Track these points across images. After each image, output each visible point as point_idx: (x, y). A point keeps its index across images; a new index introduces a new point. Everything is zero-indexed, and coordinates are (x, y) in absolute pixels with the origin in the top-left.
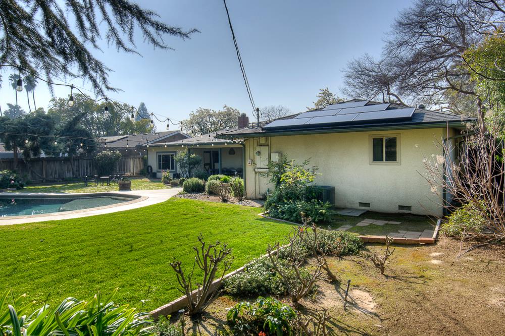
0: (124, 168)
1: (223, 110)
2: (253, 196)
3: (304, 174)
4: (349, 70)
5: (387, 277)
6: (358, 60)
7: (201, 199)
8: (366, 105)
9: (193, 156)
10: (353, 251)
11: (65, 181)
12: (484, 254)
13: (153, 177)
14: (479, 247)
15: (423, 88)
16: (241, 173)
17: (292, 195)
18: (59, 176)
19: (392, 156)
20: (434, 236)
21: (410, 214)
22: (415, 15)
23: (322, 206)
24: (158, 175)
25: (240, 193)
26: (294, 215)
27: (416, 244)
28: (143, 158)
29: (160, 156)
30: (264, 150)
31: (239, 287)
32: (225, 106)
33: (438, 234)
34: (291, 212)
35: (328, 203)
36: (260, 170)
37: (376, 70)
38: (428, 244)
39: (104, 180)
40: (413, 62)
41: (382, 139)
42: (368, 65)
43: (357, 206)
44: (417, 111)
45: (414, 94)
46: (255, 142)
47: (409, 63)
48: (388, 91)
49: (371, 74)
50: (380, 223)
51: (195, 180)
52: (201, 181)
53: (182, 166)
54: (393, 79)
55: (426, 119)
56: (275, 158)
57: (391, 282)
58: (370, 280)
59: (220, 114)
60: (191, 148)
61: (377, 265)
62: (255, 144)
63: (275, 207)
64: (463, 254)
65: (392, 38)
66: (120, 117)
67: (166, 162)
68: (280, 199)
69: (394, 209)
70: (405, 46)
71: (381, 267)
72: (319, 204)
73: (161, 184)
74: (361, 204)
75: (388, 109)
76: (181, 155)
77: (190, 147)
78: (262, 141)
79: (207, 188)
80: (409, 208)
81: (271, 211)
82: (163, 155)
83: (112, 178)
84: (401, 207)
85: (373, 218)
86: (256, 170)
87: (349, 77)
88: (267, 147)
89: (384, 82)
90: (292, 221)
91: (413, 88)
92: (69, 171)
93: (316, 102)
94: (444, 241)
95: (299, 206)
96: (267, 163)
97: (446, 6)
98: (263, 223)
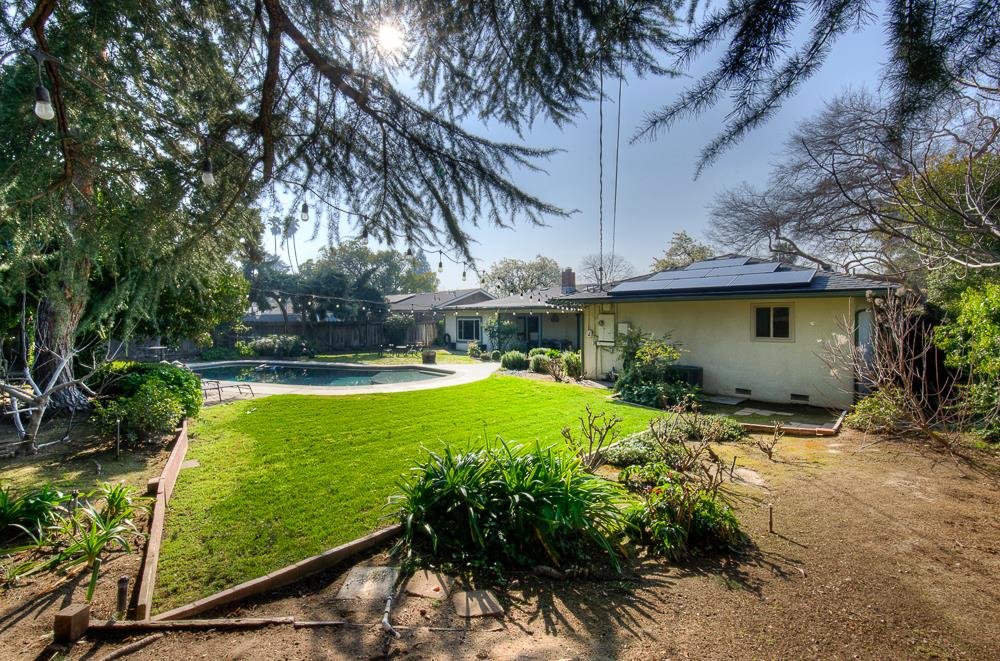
0: (415, 337)
1: (534, 260)
2: (594, 376)
3: (666, 350)
4: (717, 205)
5: (775, 461)
6: (731, 191)
7: (527, 377)
8: (747, 264)
9: (506, 323)
10: (734, 437)
11: (355, 350)
12: (894, 446)
13: (452, 348)
14: (890, 439)
15: (833, 231)
16: (578, 346)
17: (650, 375)
18: (346, 343)
19: (782, 331)
20: (836, 426)
21: (807, 405)
22: (821, 126)
23: (689, 390)
24: (459, 346)
25: (576, 371)
26: (654, 399)
27: (812, 435)
28: (437, 324)
29: (460, 322)
30: (609, 320)
31: (620, 457)
32: (539, 256)
33: (841, 426)
34: (649, 395)
35: (697, 385)
36: (602, 344)
37: (758, 203)
38: (827, 435)
39: (399, 351)
40: (817, 194)
41: (769, 309)
42: (746, 198)
43: (734, 393)
44: (819, 274)
45: (819, 238)
46: (597, 309)
47: (810, 196)
48: (778, 233)
49: (751, 209)
50: (766, 413)
51: (516, 354)
52: (522, 355)
53: (492, 336)
54: (786, 220)
55: (830, 286)
56: (623, 329)
57: (780, 466)
58: (757, 462)
59: (531, 266)
60: (504, 313)
61: (764, 450)
62: (597, 312)
63: (629, 389)
64: (867, 445)
65: (784, 160)
66: (399, 270)
67: (469, 330)
68: (635, 379)
69: (786, 398)
70: (806, 170)
71: (768, 452)
72: (685, 387)
73: (468, 357)
74: (739, 390)
75: (778, 270)
76: (489, 321)
77: (502, 311)
78: (607, 308)
79: (532, 365)
80: (805, 397)
81: (623, 393)
82: (465, 322)
83: (409, 348)
84: (794, 396)
85: (756, 407)
86: (598, 344)
87: (717, 214)
88: (612, 316)
89: (771, 223)
90: (651, 406)
91: (817, 230)
92: (355, 338)
93: (667, 250)
94: (847, 433)
95: (661, 388)
96: (612, 335)
97: (870, 113)
98: (616, 406)
